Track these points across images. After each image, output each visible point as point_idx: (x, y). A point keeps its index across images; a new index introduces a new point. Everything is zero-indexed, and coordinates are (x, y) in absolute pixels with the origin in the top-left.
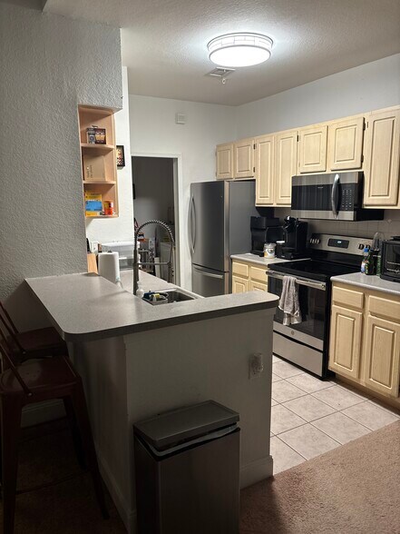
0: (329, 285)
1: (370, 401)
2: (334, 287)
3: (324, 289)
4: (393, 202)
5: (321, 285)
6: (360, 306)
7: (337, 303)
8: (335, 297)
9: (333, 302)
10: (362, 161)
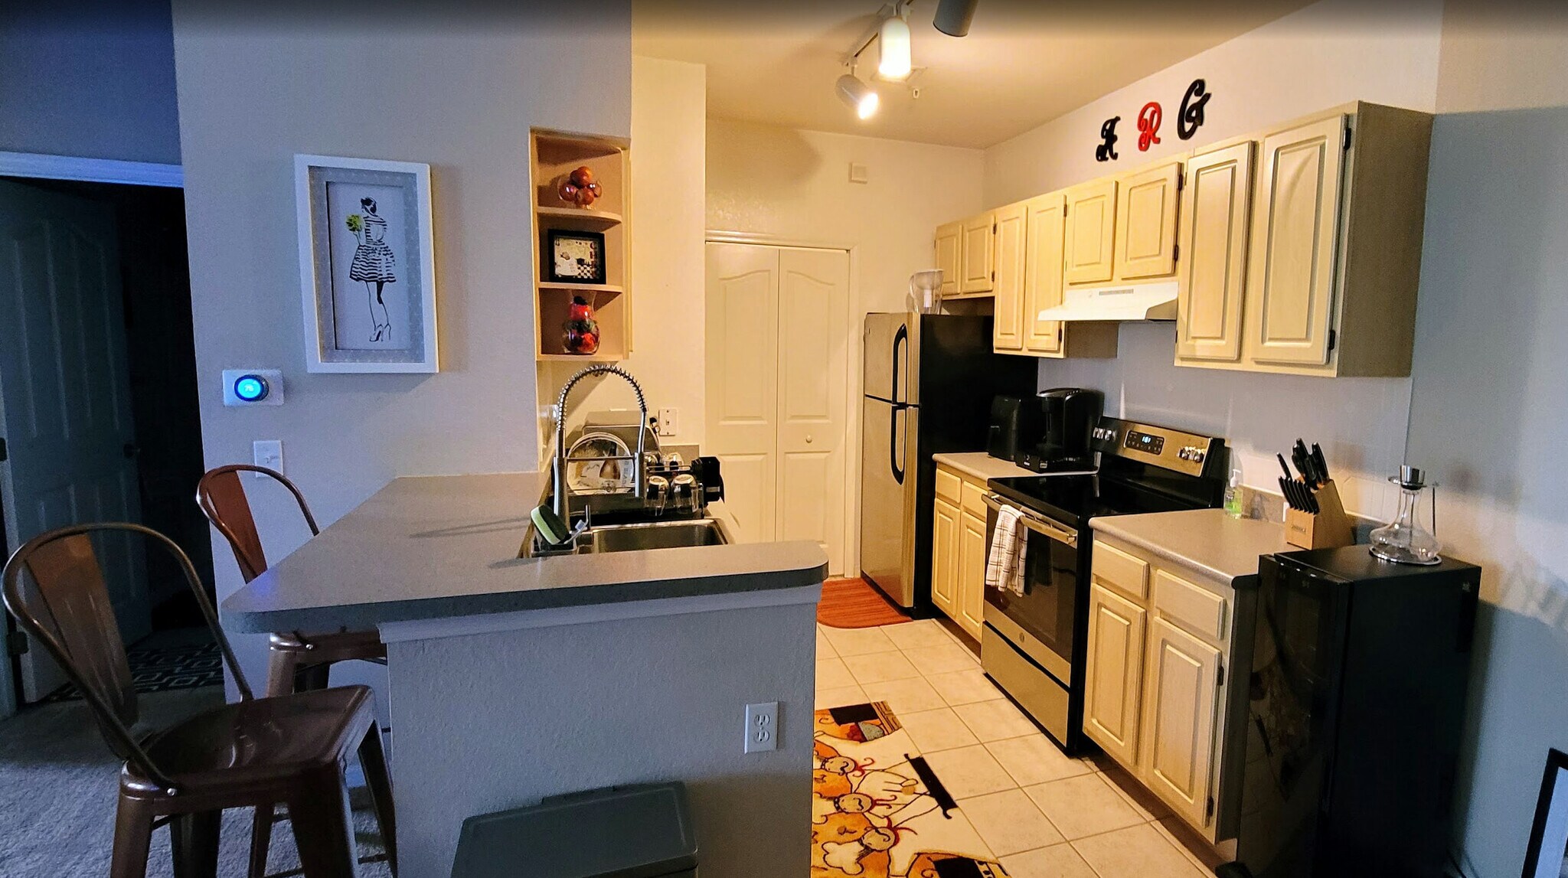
0: (1086, 537)
1: (1158, 825)
2: (1096, 543)
3: (1075, 546)
4: (1233, 354)
5: (1068, 537)
6: (1139, 592)
7: (1099, 580)
8: (1097, 567)
9: (1093, 578)
10: (1176, 258)
